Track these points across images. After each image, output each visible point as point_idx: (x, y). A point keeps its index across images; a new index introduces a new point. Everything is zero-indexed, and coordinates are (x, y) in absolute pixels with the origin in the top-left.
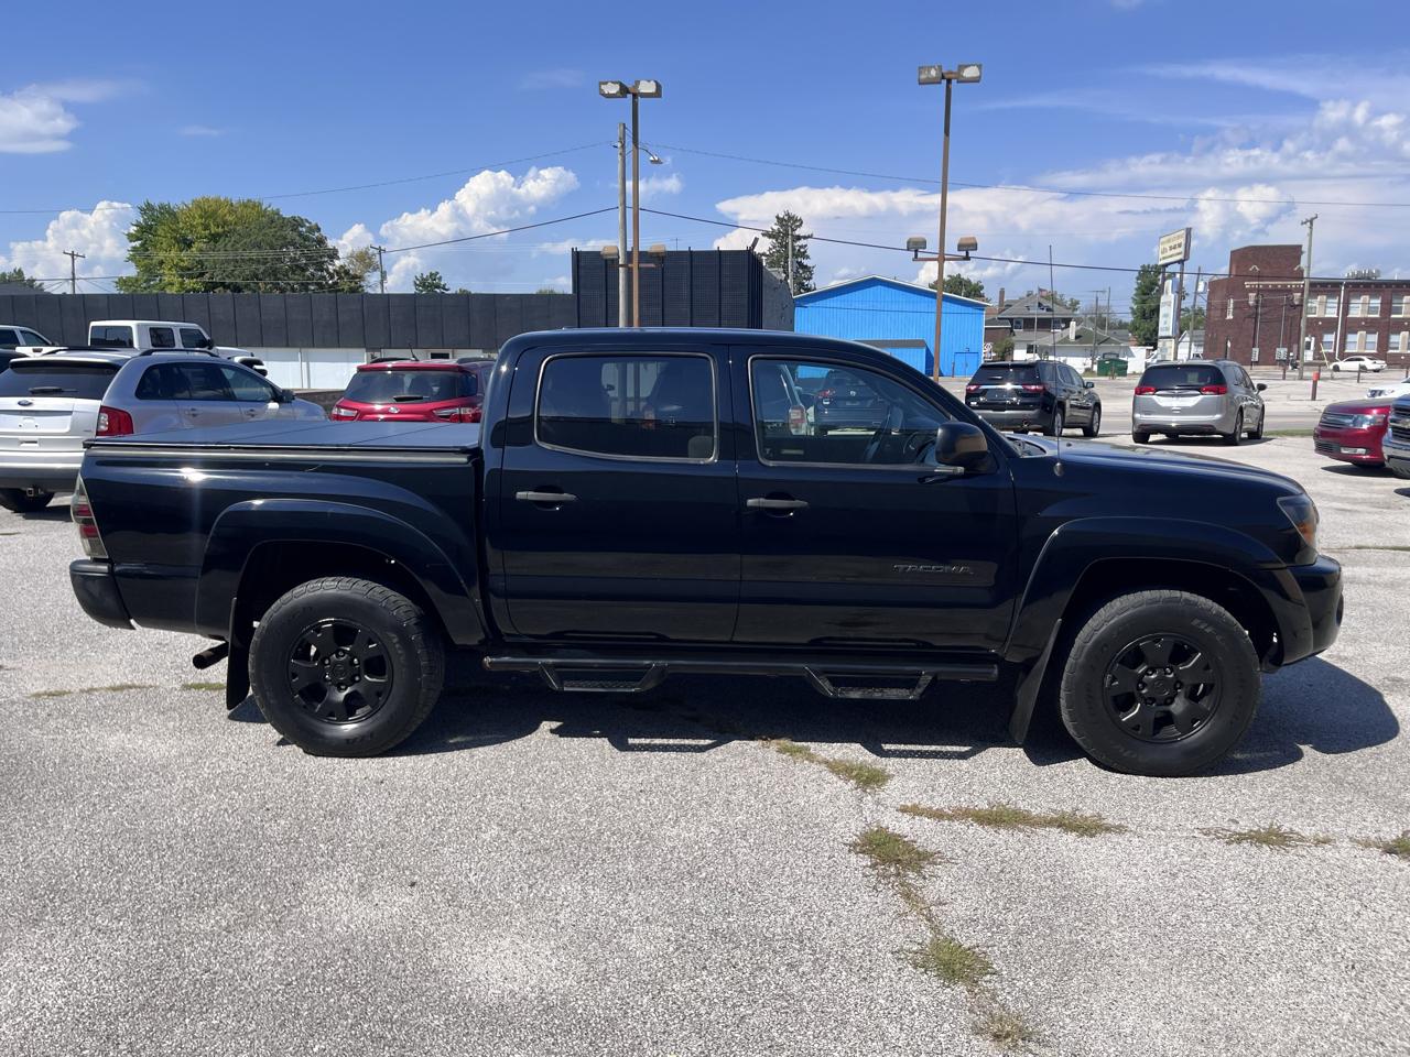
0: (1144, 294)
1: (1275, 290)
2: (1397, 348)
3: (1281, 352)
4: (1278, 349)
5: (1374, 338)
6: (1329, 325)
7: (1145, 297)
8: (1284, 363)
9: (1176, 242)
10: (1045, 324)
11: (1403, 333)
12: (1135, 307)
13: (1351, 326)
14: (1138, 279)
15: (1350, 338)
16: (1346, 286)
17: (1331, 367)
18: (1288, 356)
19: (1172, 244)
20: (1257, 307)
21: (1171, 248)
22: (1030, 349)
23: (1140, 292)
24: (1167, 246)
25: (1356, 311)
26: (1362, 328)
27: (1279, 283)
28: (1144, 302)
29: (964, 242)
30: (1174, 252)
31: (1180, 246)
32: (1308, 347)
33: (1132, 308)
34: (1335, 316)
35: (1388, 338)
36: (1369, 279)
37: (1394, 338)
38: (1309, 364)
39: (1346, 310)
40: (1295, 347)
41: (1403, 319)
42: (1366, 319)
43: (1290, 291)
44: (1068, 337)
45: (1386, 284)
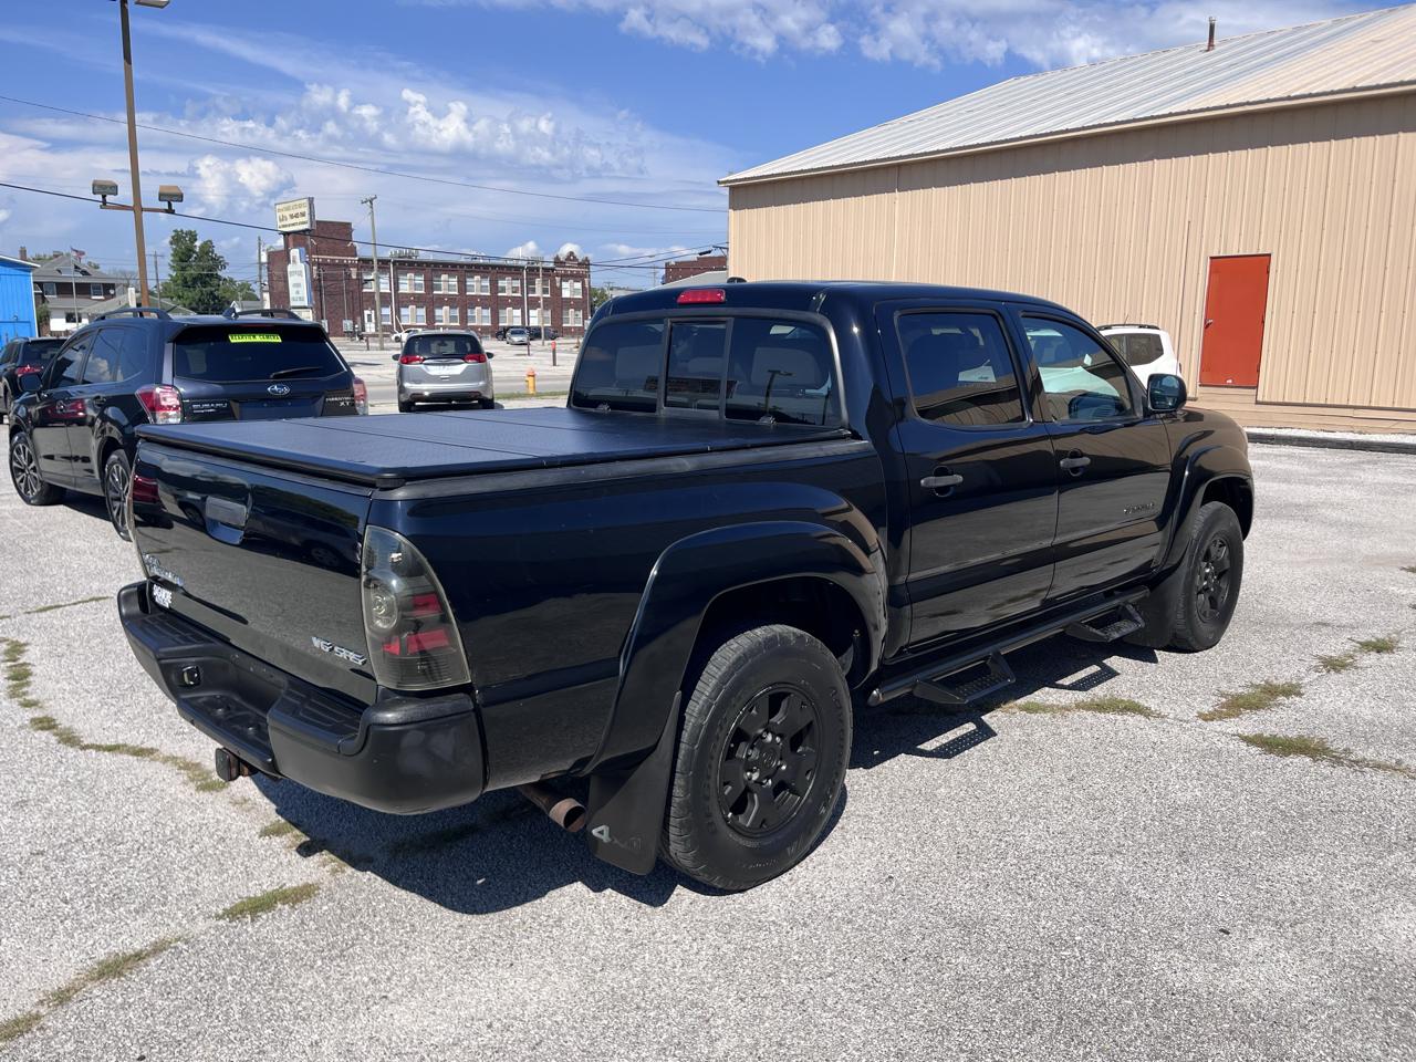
0: (182, 260)
1: (333, 265)
2: (441, 321)
3: (347, 324)
4: (344, 322)
5: (422, 312)
6: (385, 299)
7: (185, 264)
8: (351, 334)
9: (300, 211)
10: (84, 290)
11: (445, 308)
12: (174, 274)
13: (402, 301)
14: (171, 243)
15: (404, 311)
16: (394, 263)
17: (393, 338)
18: (354, 328)
19: (294, 212)
20: (319, 280)
21: (292, 217)
22: (70, 318)
23: (177, 259)
24: (287, 214)
25: (405, 288)
26: (412, 303)
27: (337, 258)
28: (183, 269)
29: (166, 191)
30: (295, 220)
31: (303, 215)
32: (370, 320)
33: (170, 275)
34: (388, 291)
35: (434, 312)
36: (410, 257)
37: (438, 312)
38: (373, 336)
39: (397, 288)
40: (359, 319)
41: (444, 295)
42: (413, 295)
43: (347, 266)
44: (128, 304)
45: (426, 263)
